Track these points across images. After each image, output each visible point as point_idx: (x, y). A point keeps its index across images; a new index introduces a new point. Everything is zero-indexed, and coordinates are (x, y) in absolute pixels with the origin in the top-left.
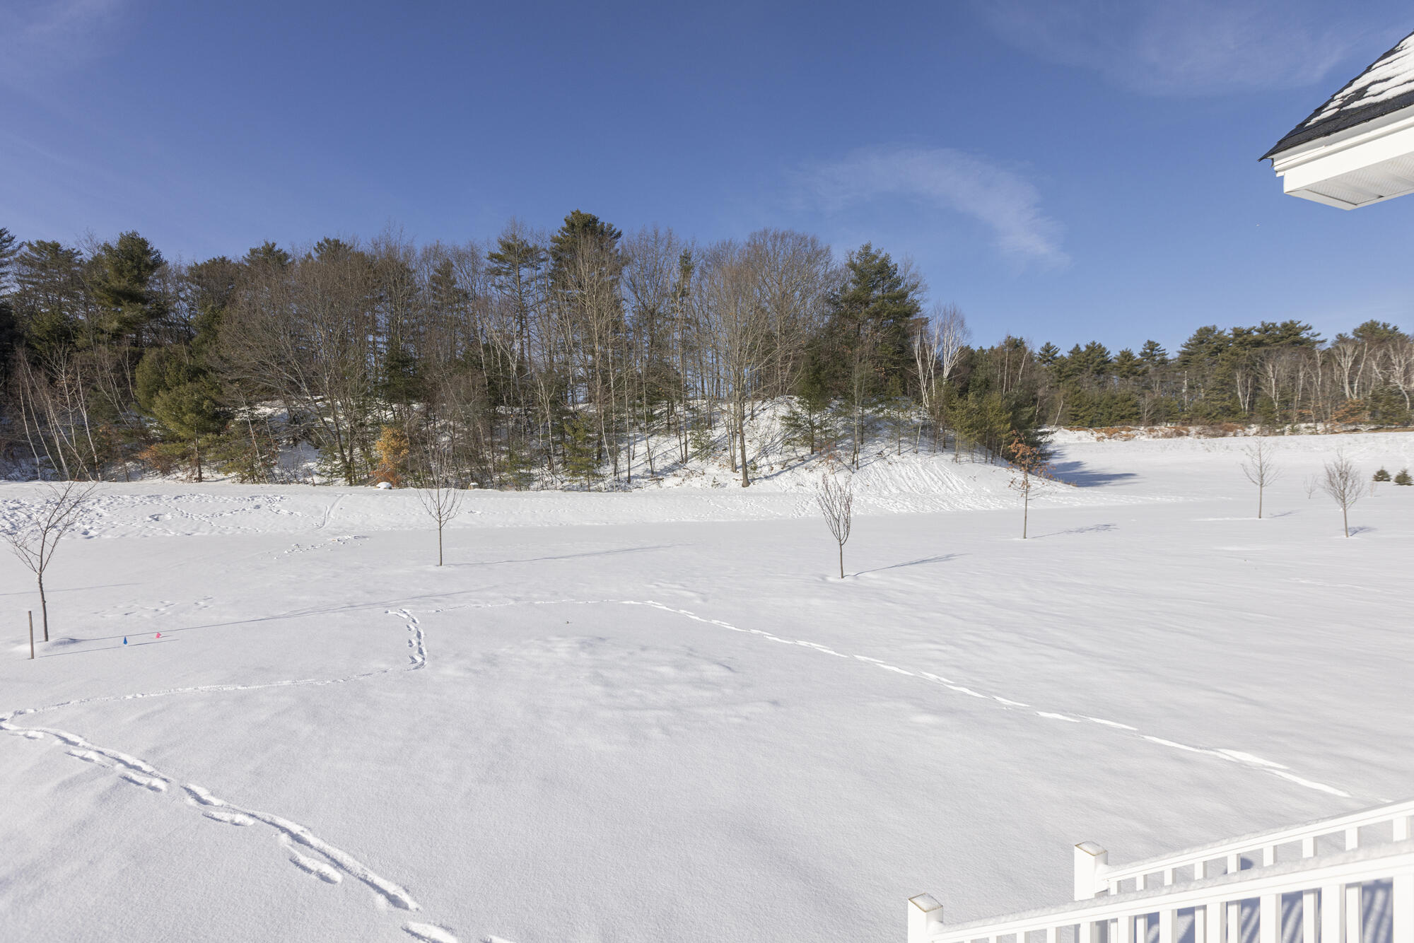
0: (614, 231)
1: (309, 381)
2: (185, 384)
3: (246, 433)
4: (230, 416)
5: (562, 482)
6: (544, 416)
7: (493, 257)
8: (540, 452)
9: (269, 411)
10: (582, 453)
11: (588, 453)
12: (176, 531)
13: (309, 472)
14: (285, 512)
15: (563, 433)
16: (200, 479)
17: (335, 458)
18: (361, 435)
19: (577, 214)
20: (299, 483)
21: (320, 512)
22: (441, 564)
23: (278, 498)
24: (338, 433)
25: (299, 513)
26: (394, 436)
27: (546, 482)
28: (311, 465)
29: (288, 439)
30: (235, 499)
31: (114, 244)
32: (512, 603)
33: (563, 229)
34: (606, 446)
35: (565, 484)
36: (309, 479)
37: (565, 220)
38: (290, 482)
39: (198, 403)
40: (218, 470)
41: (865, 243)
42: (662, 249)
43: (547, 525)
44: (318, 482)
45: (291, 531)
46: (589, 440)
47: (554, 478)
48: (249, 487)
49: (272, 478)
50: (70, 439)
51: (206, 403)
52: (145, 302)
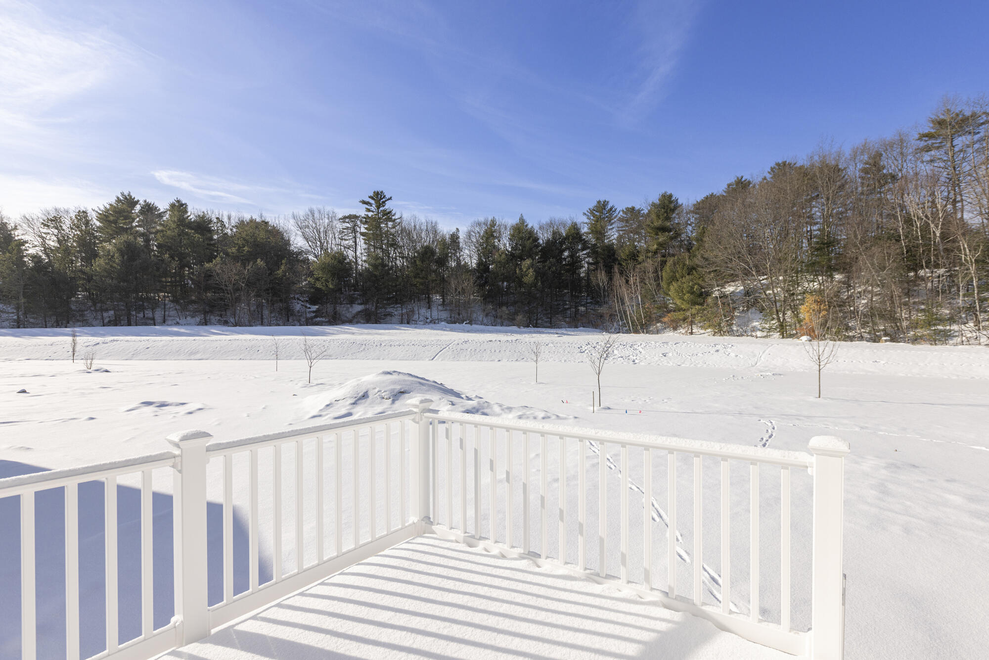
1: (756, 266)
2: (685, 277)
3: (716, 304)
4: (708, 294)
7: (922, 136)
9: (731, 289)
12: (673, 363)
13: (754, 329)
14: (733, 355)
16: (692, 333)
17: (773, 319)
18: (791, 302)
20: (748, 336)
21: (755, 356)
22: (820, 397)
23: (730, 346)
24: (775, 302)
25: (741, 356)
26: (815, 301)
28: (756, 324)
29: (743, 307)
30: (705, 346)
31: (657, 202)
32: (857, 429)
36: (754, 334)
38: (742, 335)
39: (691, 287)
40: (702, 327)
44: (760, 336)
45: (735, 367)
48: (718, 338)
49: (731, 332)
50: (633, 312)
51: (696, 287)
52: (670, 231)
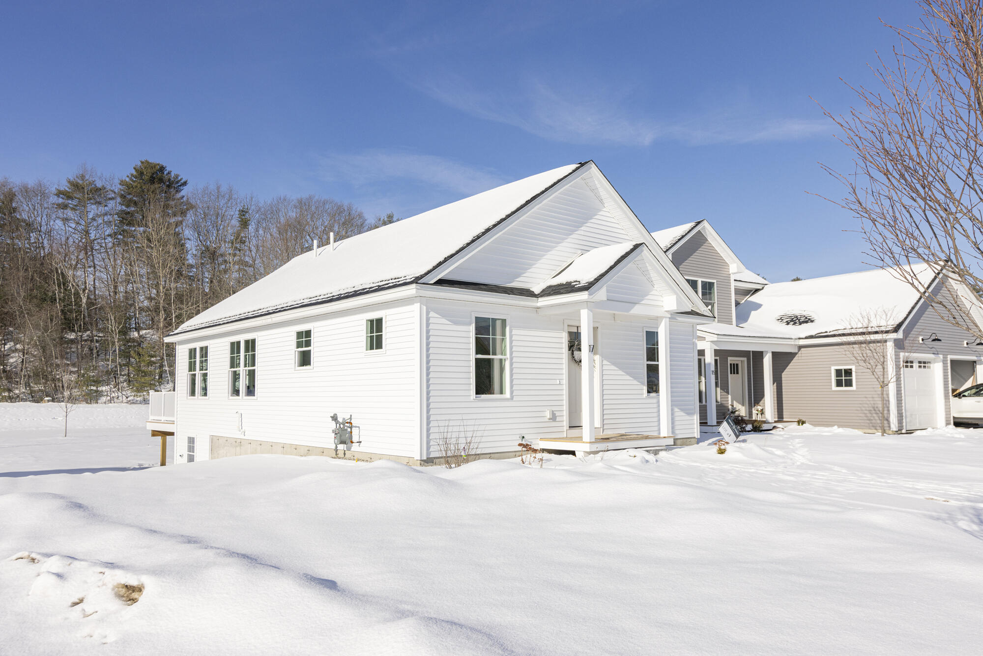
0: (181, 180)
5: (127, 398)
6: (113, 343)
7: (59, 193)
8: (108, 373)
10: (145, 374)
11: (150, 374)
15: (129, 357)
19: (146, 164)
27: (113, 397)
33: (132, 175)
34: (167, 369)
35: (129, 399)
37: (135, 168)
41: (389, 212)
42: (222, 202)
43: (118, 427)
46: (151, 363)
47: (120, 394)
